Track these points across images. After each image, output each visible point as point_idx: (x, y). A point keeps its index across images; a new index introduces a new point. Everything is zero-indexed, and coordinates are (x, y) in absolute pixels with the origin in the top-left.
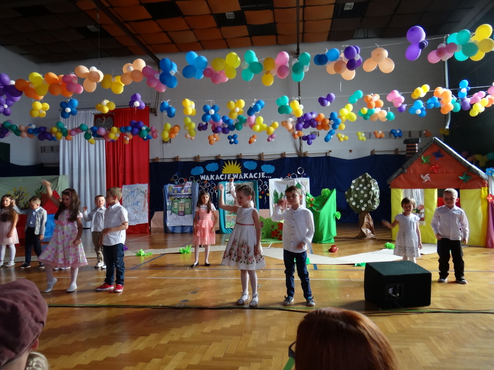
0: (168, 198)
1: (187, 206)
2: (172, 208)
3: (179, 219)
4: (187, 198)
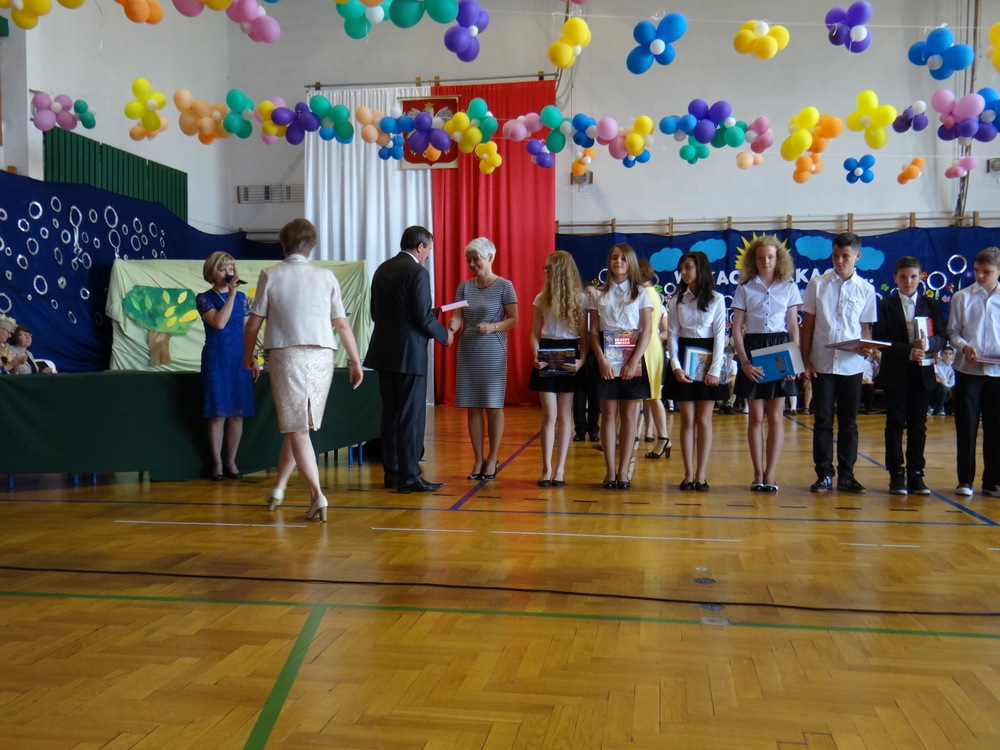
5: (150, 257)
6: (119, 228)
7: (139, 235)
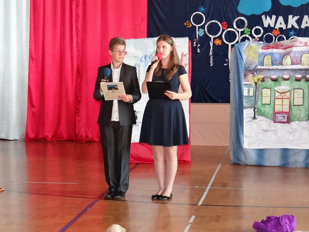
0: (245, 75)
1: (298, 100)
2: (256, 102)
3: (275, 132)
4: (298, 80)
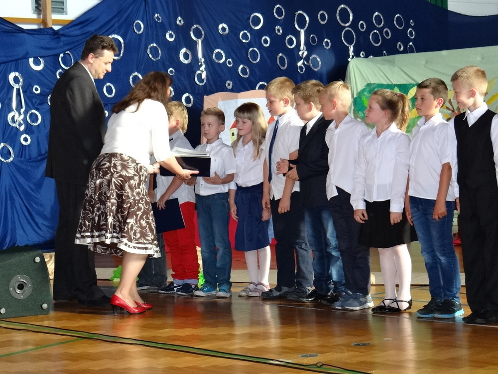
5: (393, 51)
6: (354, 25)
7: (381, 30)
